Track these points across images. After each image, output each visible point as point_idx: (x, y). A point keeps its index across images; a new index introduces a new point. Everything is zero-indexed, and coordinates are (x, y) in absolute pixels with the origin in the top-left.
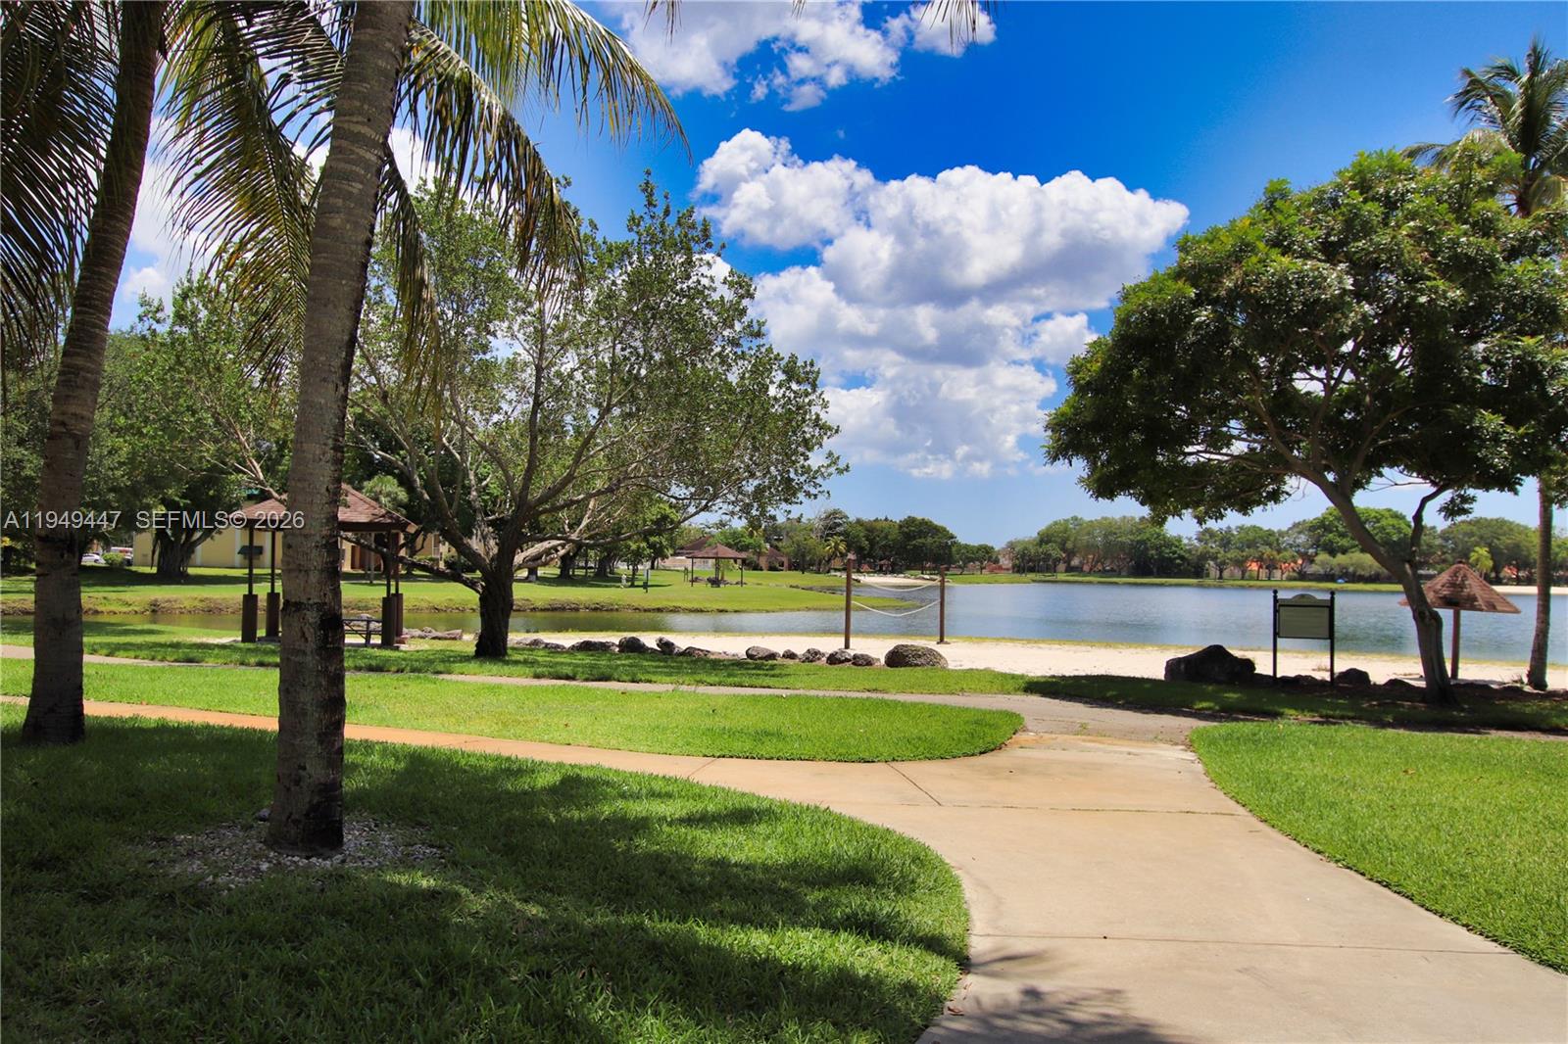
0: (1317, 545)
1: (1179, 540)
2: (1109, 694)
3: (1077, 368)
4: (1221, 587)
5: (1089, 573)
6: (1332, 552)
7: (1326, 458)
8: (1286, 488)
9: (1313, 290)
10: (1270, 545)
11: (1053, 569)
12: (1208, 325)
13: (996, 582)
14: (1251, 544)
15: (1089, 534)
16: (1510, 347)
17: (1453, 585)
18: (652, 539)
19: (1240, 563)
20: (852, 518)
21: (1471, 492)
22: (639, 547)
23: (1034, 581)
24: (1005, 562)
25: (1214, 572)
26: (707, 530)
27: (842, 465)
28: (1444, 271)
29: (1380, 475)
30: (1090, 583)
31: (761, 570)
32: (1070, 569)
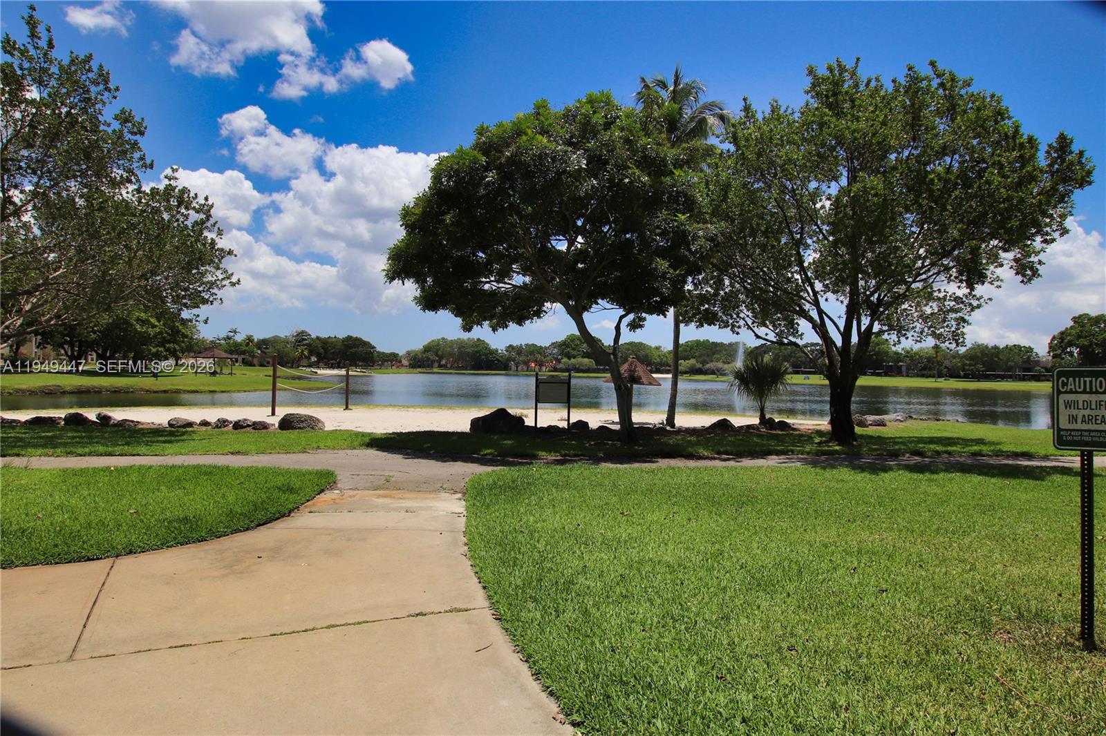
0: (562, 354)
1: (497, 350)
2: (426, 446)
3: (406, 213)
4: (517, 375)
5: (450, 369)
6: (569, 358)
7: (568, 289)
8: (545, 309)
9: (562, 164)
10: (541, 354)
11: (431, 366)
12: (493, 183)
13: (399, 373)
14: (532, 353)
15: (450, 347)
16: (672, 220)
17: (630, 370)
18: (167, 345)
19: (526, 363)
20: (314, 336)
21: (644, 315)
22: (158, 351)
23: (420, 373)
24: (405, 362)
25: (514, 368)
26: (218, 341)
27: (234, 279)
28: (639, 165)
29: (598, 304)
30: (451, 373)
31: (254, 366)
32: (440, 366)
